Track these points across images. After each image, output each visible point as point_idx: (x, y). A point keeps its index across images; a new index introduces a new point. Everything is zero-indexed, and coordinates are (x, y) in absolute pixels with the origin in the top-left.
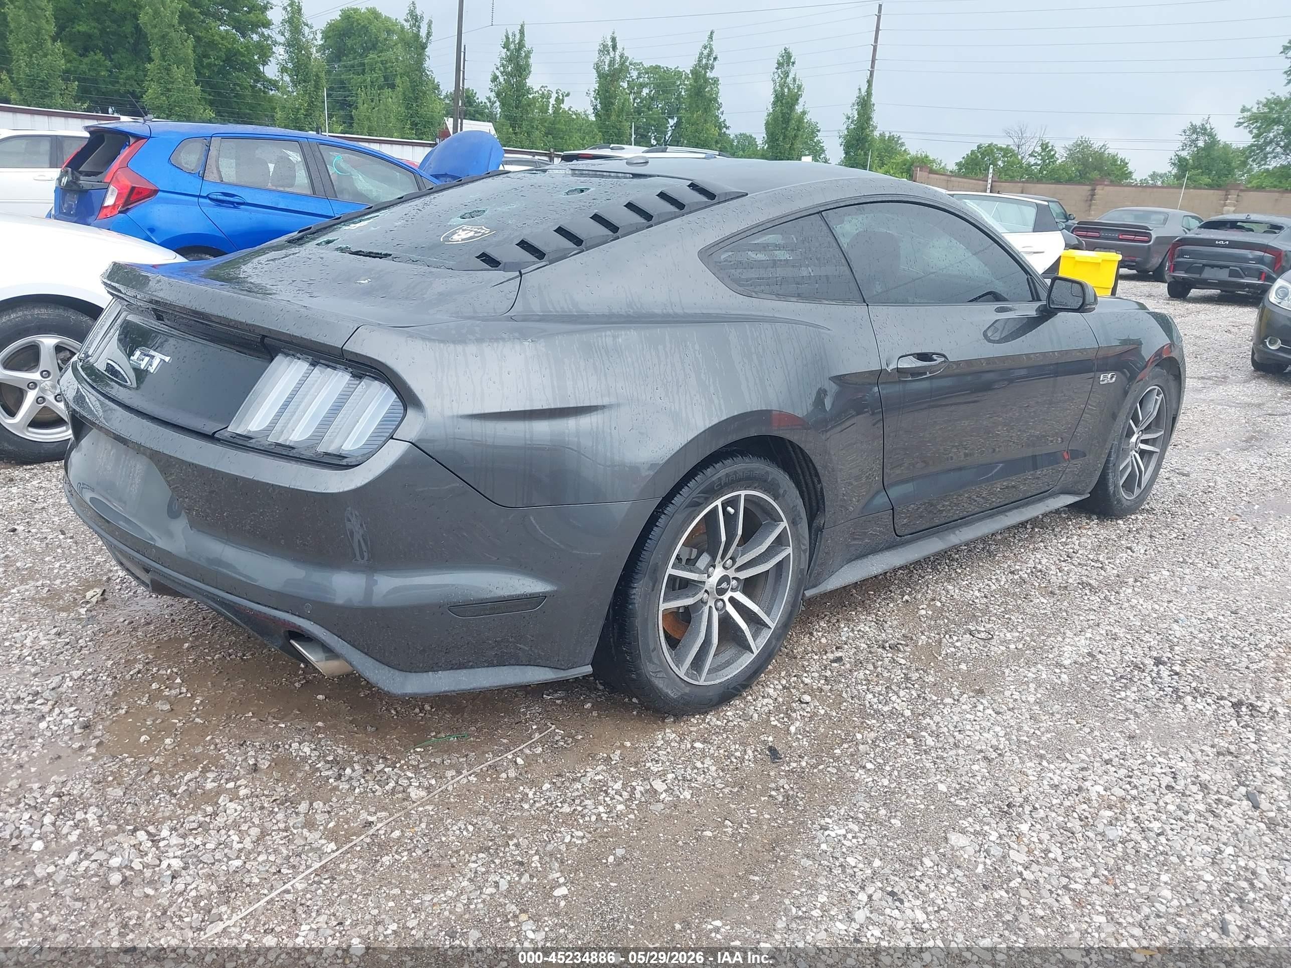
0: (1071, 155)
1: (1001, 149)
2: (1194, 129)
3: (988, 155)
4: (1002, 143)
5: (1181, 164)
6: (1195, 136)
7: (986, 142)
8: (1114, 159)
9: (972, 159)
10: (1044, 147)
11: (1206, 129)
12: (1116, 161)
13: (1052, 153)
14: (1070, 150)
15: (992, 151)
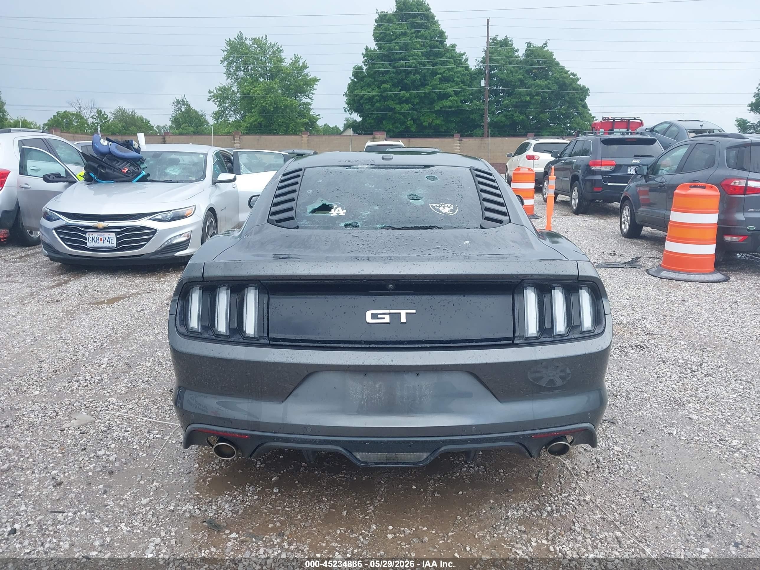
0: (116, 117)
1: (73, 114)
2: (178, 102)
3: (65, 118)
4: (73, 110)
5: (175, 121)
6: (179, 106)
7: (62, 110)
8: (141, 119)
9: (56, 121)
10: (99, 112)
11: (184, 102)
12: (142, 120)
13: (105, 116)
14: (115, 114)
15: (67, 115)
